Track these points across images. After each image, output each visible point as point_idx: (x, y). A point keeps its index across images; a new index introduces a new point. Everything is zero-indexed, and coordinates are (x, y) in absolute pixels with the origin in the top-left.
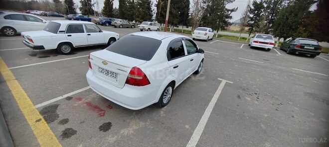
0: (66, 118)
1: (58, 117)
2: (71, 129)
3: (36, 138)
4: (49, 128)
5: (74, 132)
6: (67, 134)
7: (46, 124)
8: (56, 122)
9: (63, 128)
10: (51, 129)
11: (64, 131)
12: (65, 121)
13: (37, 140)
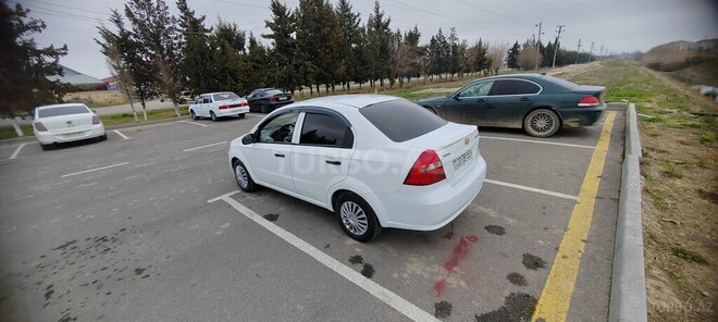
0: (508, 281)
1: (513, 294)
2: (524, 263)
3: (572, 298)
4: (544, 292)
5: (527, 257)
6: (535, 263)
7: (540, 302)
8: (524, 290)
9: (530, 275)
10: (541, 288)
11: (535, 269)
12: (516, 278)
13: (574, 293)
